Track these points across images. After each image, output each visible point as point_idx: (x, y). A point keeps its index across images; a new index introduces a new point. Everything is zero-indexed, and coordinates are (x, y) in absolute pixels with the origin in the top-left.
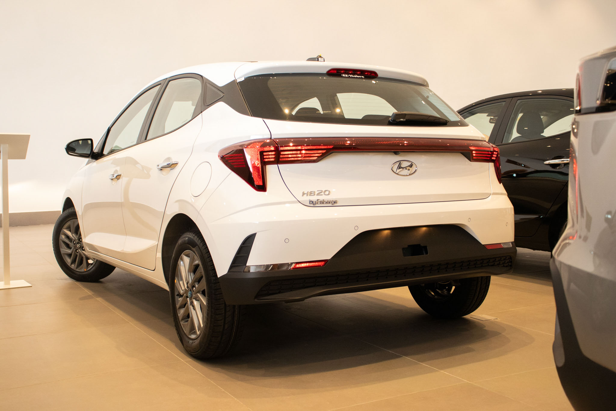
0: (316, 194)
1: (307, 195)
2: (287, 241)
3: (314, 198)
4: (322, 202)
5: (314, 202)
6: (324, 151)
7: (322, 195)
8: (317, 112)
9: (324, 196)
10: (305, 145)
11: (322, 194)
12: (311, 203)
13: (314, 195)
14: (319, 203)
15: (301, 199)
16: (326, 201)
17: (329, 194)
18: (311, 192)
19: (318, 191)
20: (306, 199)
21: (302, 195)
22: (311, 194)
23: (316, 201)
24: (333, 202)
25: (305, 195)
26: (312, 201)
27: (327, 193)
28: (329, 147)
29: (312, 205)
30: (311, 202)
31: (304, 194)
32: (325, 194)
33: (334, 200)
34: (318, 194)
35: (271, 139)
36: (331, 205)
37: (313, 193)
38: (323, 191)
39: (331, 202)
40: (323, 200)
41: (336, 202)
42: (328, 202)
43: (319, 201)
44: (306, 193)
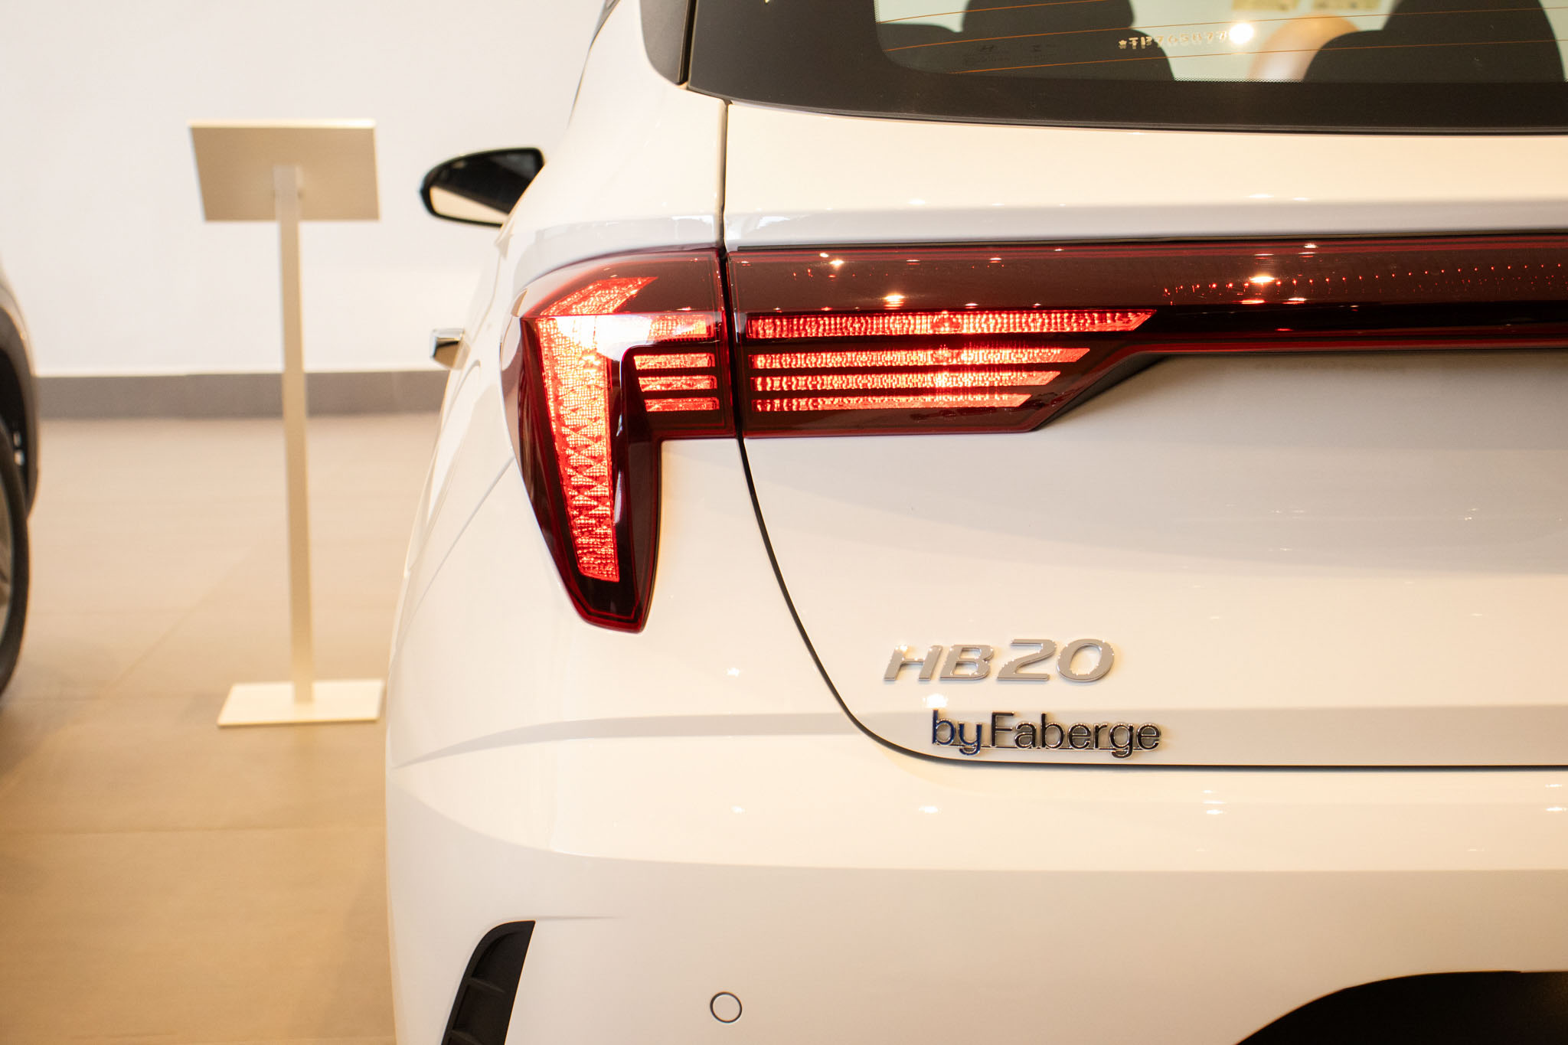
0: (997, 665)
1: (924, 678)
2: (726, 1007)
4: (1036, 734)
5: (970, 735)
6: (1075, 354)
7: (1044, 678)
8: (1123, 43)
9: (1057, 684)
10: (971, 305)
11: (1050, 667)
12: (946, 734)
14: (1010, 739)
15: (873, 699)
16: (1068, 724)
17: (1100, 675)
18: (965, 650)
19: (1016, 644)
22: (959, 664)
23: (987, 722)
24: (1123, 739)
25: (914, 673)
26: (956, 720)
27: (1089, 662)
28: (1113, 324)
29: (953, 753)
32: (1067, 675)
33: (1138, 723)
34: (1013, 674)
35: (720, 249)
36: (1106, 757)
37: (972, 662)
38: (1059, 649)
39: (1104, 738)
40: (1037, 722)
41: (1145, 737)
42: (1079, 736)
43: (1013, 723)
44: (920, 662)
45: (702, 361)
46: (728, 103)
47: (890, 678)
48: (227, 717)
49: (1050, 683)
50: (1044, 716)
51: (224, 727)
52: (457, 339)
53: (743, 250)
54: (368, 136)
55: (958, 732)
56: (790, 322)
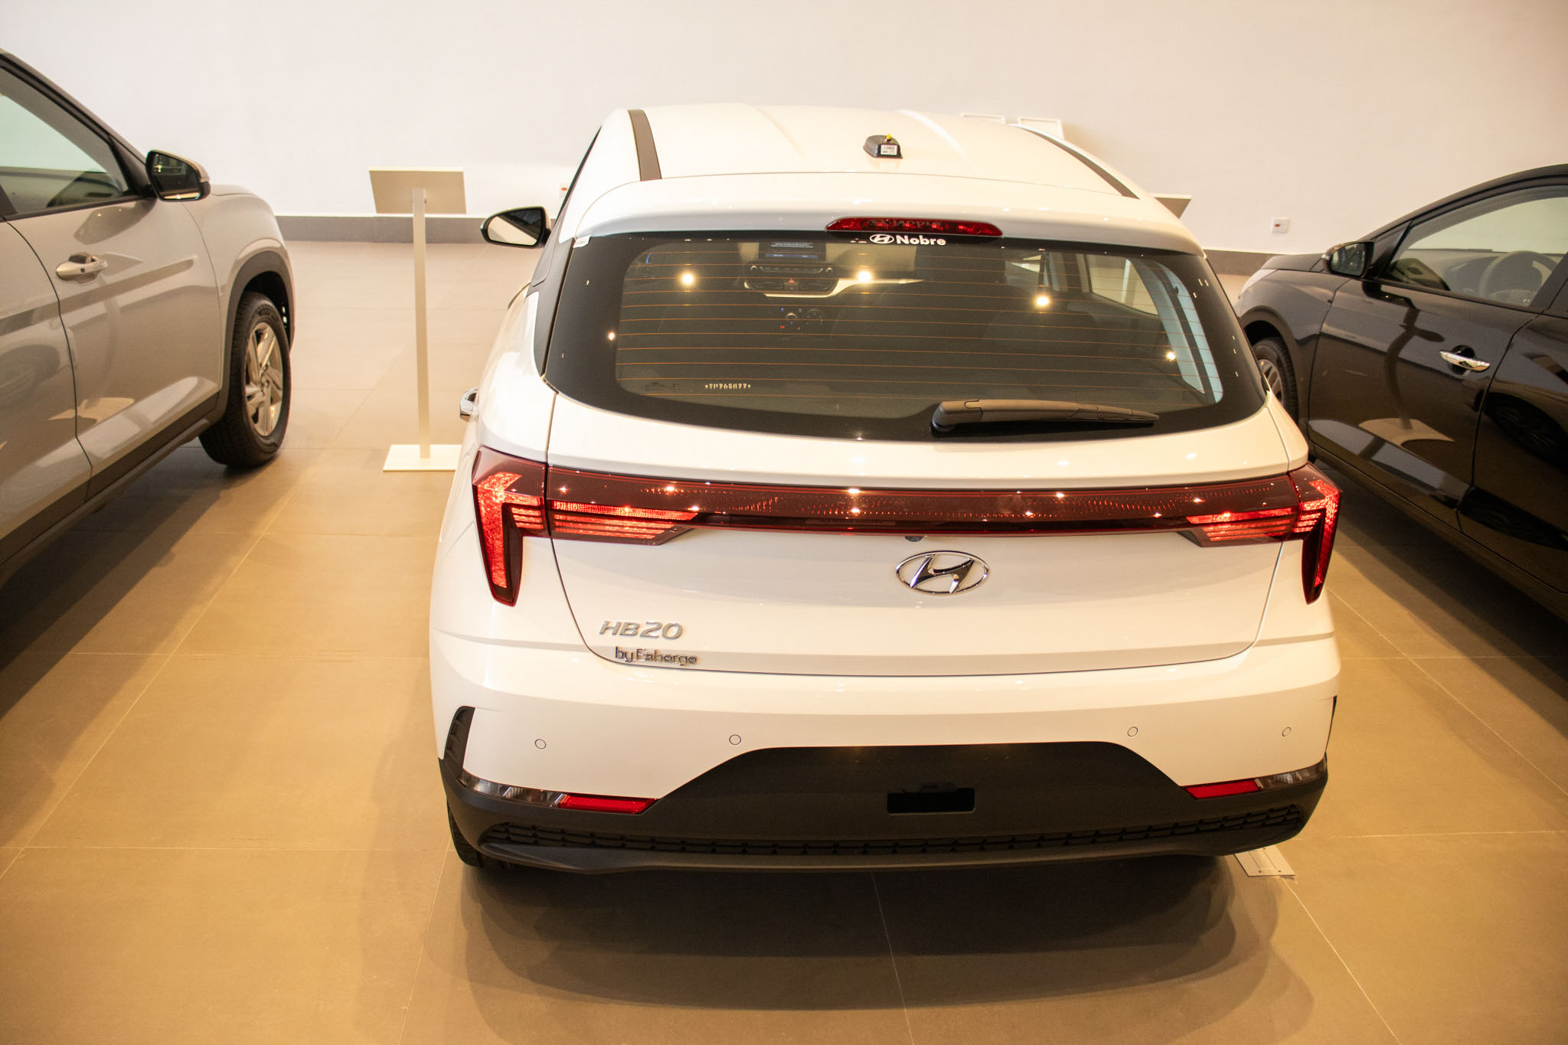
0: (641, 631)
1: (615, 633)
2: (541, 744)
3: (630, 644)
4: (651, 657)
5: (629, 656)
7: (657, 637)
8: (707, 386)
9: (662, 640)
11: (659, 633)
13: (635, 634)
14: (643, 657)
15: (595, 640)
16: (664, 654)
17: (677, 637)
18: (630, 624)
19: (648, 623)
20: (611, 641)
21: (599, 631)
22: (626, 629)
23: (635, 651)
24: (684, 660)
25: (610, 632)
26: (624, 651)
27: (673, 631)
29: (622, 660)
30: (621, 654)
31: (606, 628)
32: (665, 636)
33: (689, 655)
34: (645, 635)
35: (546, 464)
36: (678, 666)
37: (632, 629)
38: (663, 626)
39: (677, 659)
40: (654, 652)
41: (692, 660)
42: (669, 658)
43: (646, 653)
44: (613, 628)
45: (537, 513)
46: (557, 393)
47: (602, 633)
48: (388, 465)
49: (659, 638)
50: (655, 651)
51: (385, 471)
52: (470, 413)
53: (554, 466)
54: (460, 174)
55: (624, 654)
56: (567, 505)
